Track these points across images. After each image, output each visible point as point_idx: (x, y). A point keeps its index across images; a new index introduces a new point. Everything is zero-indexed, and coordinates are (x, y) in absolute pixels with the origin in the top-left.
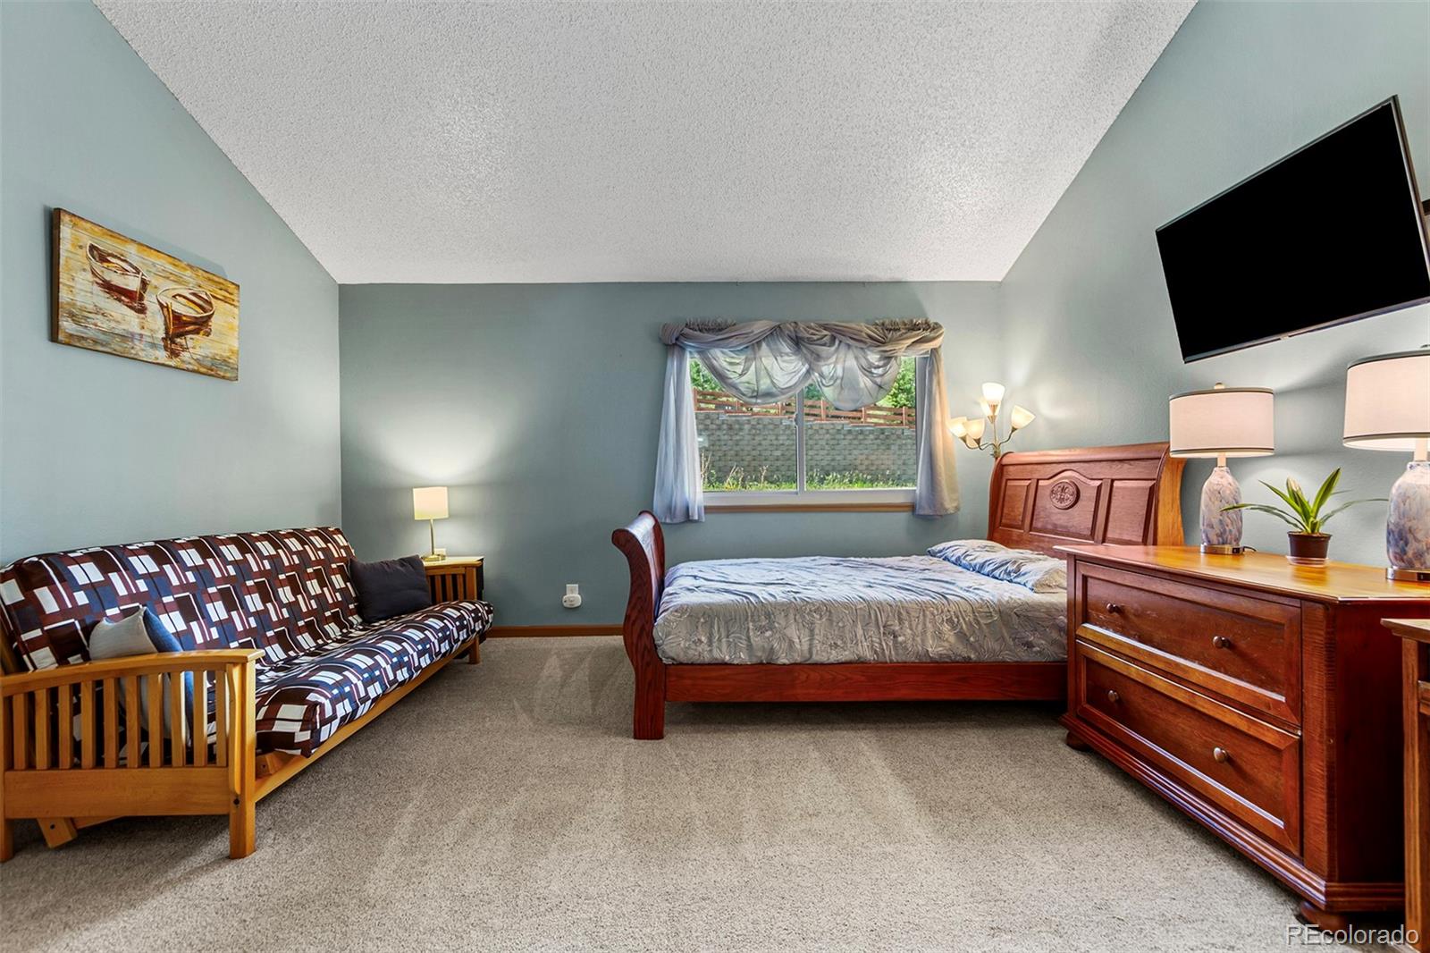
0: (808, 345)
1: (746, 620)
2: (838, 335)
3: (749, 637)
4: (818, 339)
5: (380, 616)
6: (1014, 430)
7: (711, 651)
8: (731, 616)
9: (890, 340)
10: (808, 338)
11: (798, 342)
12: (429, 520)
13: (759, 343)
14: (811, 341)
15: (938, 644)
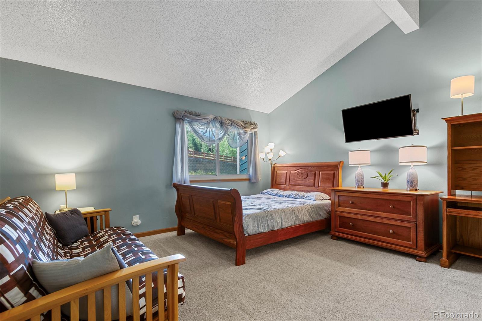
0: (225, 125)
1: (266, 217)
2: (233, 123)
3: (268, 223)
4: (228, 124)
5: (73, 241)
6: (279, 157)
7: (258, 229)
8: (262, 216)
9: (246, 127)
10: (225, 123)
11: (222, 124)
12: (65, 190)
13: (210, 122)
14: (226, 124)
15: (306, 218)
